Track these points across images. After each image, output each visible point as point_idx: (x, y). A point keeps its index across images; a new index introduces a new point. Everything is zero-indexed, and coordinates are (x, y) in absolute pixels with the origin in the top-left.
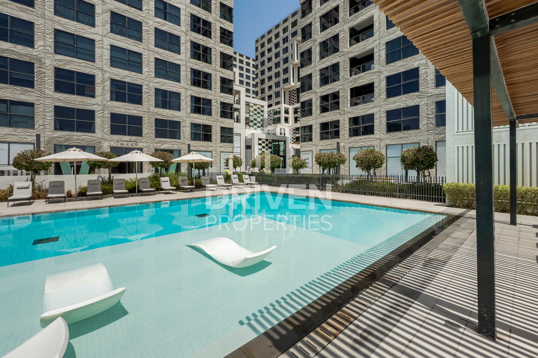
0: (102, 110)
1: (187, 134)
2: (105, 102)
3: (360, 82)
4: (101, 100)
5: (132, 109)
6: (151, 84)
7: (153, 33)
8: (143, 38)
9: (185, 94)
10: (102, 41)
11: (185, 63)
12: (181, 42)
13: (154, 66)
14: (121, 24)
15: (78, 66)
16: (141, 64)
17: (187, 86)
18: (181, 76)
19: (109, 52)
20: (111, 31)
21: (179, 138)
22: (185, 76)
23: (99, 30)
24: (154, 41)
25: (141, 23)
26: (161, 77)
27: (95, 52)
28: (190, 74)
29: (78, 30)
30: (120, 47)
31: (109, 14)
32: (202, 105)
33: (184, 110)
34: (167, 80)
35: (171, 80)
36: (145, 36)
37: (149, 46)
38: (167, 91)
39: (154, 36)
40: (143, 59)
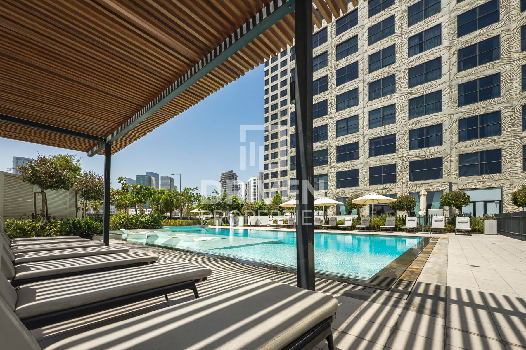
0: (364, 167)
1: (453, 170)
2: (365, 160)
4: (363, 159)
5: (386, 159)
6: (405, 128)
7: (406, 76)
8: (397, 87)
9: (449, 122)
10: (363, 112)
11: (448, 84)
12: (443, 62)
13: (408, 109)
14: (377, 88)
15: (349, 139)
16: (395, 114)
17: (452, 111)
18: (443, 102)
19: (368, 118)
20: (370, 100)
21: (440, 177)
22: (449, 100)
23: (361, 105)
24: (407, 83)
25: (395, 74)
26: (417, 116)
27: (358, 124)
28: (457, 93)
29: (348, 114)
30: (376, 108)
31: (368, 87)
32: (480, 125)
33: (448, 141)
34: (423, 116)
35: (429, 114)
36: (398, 84)
37: (403, 92)
38: (423, 128)
39: (407, 79)
40: (397, 108)
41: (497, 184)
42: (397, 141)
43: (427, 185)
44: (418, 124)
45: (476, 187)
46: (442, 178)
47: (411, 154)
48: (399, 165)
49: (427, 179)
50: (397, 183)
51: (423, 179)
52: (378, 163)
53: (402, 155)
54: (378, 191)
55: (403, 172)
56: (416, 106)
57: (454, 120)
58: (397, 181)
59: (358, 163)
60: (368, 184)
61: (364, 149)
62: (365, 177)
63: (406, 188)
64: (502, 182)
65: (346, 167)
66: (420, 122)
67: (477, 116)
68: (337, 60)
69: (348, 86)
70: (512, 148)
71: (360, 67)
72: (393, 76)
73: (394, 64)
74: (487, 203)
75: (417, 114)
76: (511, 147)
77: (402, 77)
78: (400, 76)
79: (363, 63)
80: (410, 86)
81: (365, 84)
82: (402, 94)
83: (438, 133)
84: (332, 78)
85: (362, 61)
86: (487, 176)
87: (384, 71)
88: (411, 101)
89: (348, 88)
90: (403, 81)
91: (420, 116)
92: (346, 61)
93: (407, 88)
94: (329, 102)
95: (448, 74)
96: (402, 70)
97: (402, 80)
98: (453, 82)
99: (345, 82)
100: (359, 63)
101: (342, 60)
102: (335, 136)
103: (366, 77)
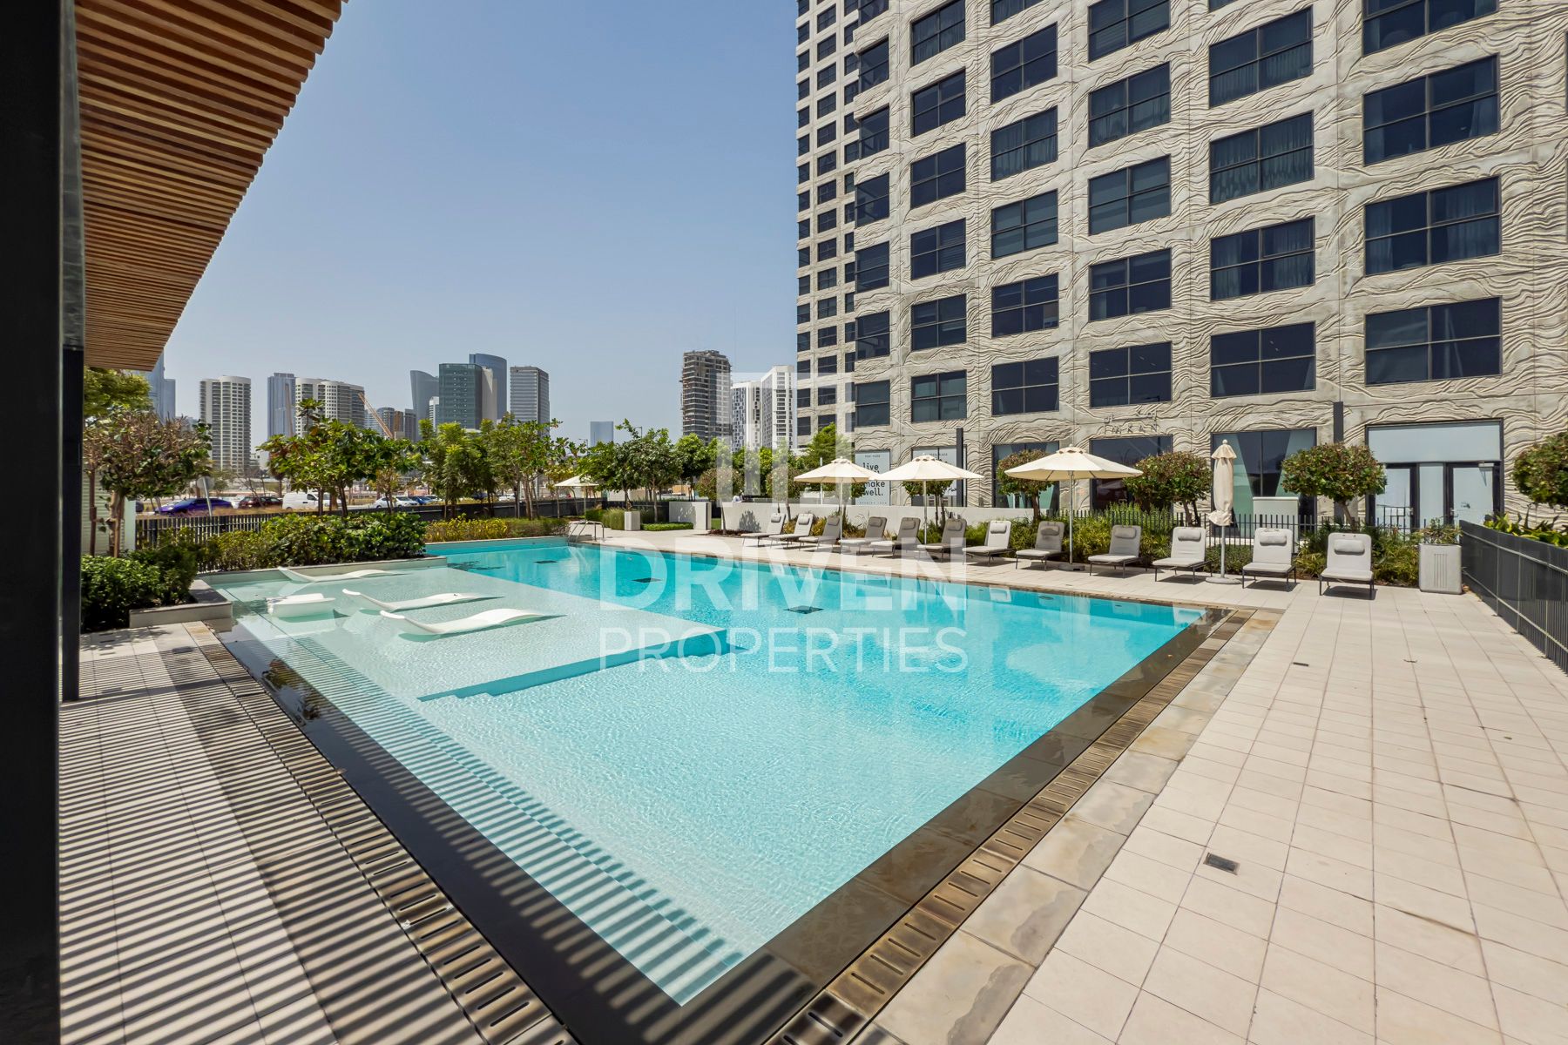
0: (1073, 350)
1: (1346, 364)
2: (1077, 331)
4: (1070, 326)
5: (1142, 326)
6: (1199, 232)
7: (1202, 69)
8: (1173, 104)
9: (1335, 212)
10: (1072, 181)
11: (1333, 92)
12: (1316, 23)
13: (1207, 173)
14: (1116, 107)
15: (1028, 266)
16: (1167, 187)
17: (1346, 178)
18: (1316, 151)
19: (1086, 200)
20: (1091, 145)
21: (1306, 385)
22: (1335, 142)
23: (1064, 159)
24: (1207, 92)
25: (1168, 63)
26: (1237, 193)
27: (1056, 218)
28: (1359, 121)
29: (1027, 187)
30: (1111, 170)
31: (1085, 104)
32: (1432, 222)
33: (1332, 274)
34: (1255, 192)
35: (1272, 187)
36: (1177, 95)
37: (1192, 117)
38: (1255, 231)
39: (1207, 77)
40: (1174, 169)
41: (1487, 409)
42: (1173, 273)
43: (1268, 408)
44: (1237, 219)
45: (1418, 418)
46: (1312, 387)
47: (1216, 312)
48: (1181, 345)
49: (1266, 390)
50: (1176, 401)
51: (1254, 391)
52: (1115, 338)
53: (1190, 314)
54: (1117, 424)
55: (1193, 369)
56: (1232, 163)
57: (1349, 206)
58: (1174, 395)
59: (1055, 340)
60: (1088, 402)
61: (1074, 297)
62: (1078, 381)
63: (1200, 417)
64: (1502, 403)
65: (1020, 350)
66: (1245, 211)
67: (1423, 194)
68: (993, 23)
69: (1025, 101)
70: (1536, 294)
71: (1063, 43)
72: (1164, 69)
73: (1165, 33)
74: (1455, 469)
75: (1235, 190)
76: (1533, 292)
77: (1189, 73)
78: (1184, 68)
79: (1072, 29)
80: (1214, 102)
81: (1077, 96)
82: (1189, 124)
83: (1302, 246)
84: (980, 78)
85: (1069, 23)
86: (1453, 383)
87: (1136, 54)
88: (1215, 146)
89: (1026, 109)
90: (1192, 85)
91: (1244, 193)
92: (1021, 24)
93: (1206, 107)
94: (969, 152)
95: (1333, 61)
96: (1189, 50)
97: (1188, 82)
98: (1346, 85)
99: (1017, 90)
100: (1061, 30)
101: (1009, 21)
102: (987, 256)
103: (1081, 73)
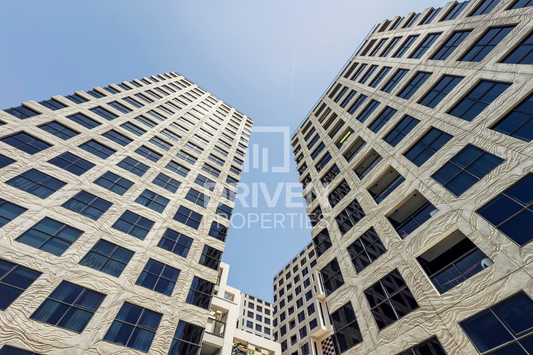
3: (427, 239)
